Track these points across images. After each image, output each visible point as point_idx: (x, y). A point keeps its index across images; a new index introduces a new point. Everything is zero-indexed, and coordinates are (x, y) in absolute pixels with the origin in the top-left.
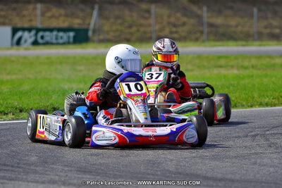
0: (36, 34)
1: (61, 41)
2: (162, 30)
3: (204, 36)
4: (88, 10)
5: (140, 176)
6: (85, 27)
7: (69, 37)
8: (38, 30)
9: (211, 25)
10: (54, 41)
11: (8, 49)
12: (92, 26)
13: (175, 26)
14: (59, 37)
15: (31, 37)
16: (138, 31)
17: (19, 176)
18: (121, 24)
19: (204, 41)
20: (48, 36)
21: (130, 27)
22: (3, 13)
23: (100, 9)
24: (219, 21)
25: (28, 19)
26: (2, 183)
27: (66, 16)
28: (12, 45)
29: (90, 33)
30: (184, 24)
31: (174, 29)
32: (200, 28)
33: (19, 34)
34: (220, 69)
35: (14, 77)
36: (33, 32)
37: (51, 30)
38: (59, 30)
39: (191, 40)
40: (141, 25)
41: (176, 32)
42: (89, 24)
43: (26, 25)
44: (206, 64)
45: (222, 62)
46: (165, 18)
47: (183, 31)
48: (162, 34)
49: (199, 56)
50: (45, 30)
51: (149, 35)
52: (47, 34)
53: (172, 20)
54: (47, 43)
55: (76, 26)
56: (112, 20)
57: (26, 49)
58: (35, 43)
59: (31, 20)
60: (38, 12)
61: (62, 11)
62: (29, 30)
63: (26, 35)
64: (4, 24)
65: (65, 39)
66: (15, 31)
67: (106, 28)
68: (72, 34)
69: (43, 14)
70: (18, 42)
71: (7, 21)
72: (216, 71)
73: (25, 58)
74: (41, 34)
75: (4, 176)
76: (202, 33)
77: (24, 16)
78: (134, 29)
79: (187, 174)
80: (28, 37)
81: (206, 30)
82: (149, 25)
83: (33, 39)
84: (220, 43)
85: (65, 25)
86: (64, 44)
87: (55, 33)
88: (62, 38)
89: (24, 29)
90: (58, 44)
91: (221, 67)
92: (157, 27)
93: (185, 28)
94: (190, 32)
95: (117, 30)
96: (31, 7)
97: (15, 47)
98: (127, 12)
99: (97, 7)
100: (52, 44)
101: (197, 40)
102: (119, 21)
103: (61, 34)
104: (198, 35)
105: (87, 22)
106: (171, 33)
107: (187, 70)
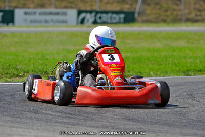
0: (96, 16)
1: (114, 21)
2: (189, 13)
6: (132, 10)
7: (120, 18)
8: (97, 13)
10: (109, 21)
11: (75, 26)
12: (137, 10)
13: (199, 11)
14: (113, 18)
16: (172, 14)
18: (160, 9)
20: (105, 17)
21: (166, 11)
25: (89, 4)
26: (67, 127)
27: (118, 2)
28: (78, 23)
29: (136, 15)
31: (198, 13)
33: (83, 15)
36: (93, 14)
37: (107, 13)
38: (113, 12)
40: (174, 10)
41: (200, 16)
42: (135, 9)
43: (88, 9)
46: (192, 5)
48: (189, 17)
50: (102, 12)
51: (179, 17)
52: (104, 16)
53: (197, 6)
54: (104, 23)
55: (126, 10)
56: (153, 6)
57: (89, 27)
58: (95, 22)
59: (91, 5)
62: (91, 12)
63: (88, 16)
64: (71, 8)
65: (117, 19)
66: (80, 13)
67: (148, 12)
68: (122, 16)
69: (101, 1)
70: (82, 22)
71: (73, 5)
73: (86, 33)
74: (99, 15)
75: (69, 122)
77: (87, 2)
78: (169, 13)
80: (90, 18)
82: (180, 10)
83: (93, 19)
86: (116, 23)
87: (110, 15)
88: (115, 18)
89: (86, 12)
90: (112, 23)
92: (186, 11)
95: (156, 14)
97: (80, 25)
100: (107, 23)
102: (158, 7)
103: (114, 16)
105: (134, 7)
106: (197, 16)
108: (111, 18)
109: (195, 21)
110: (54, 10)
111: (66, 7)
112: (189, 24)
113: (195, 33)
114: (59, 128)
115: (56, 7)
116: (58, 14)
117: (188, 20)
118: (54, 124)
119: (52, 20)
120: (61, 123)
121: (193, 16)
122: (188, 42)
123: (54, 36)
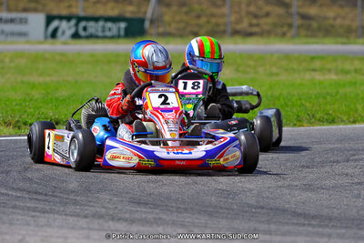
0: (77, 25)
1: (108, 34)
2: (239, 21)
3: (293, 31)
6: (140, 15)
7: (119, 29)
8: (80, 19)
9: (304, 17)
10: (100, 34)
11: (40, 43)
12: (149, 15)
13: (256, 16)
14: (107, 29)
15: (70, 28)
16: (208, 22)
17: (54, 207)
18: (187, 13)
19: (293, 37)
20: (93, 27)
21: (199, 17)
24: (313, 11)
25: (67, 4)
26: (33, 216)
28: (46, 38)
29: (147, 24)
30: (267, 15)
31: (254, 21)
32: (289, 21)
33: (55, 24)
34: (313, 73)
35: (48, 79)
36: (73, 22)
37: (96, 19)
38: (107, 19)
39: (276, 35)
40: (213, 15)
41: (257, 25)
42: (145, 13)
43: (64, 12)
44: (295, 66)
45: (317, 64)
47: (266, 23)
48: (239, 27)
49: (287, 56)
50: (88, 19)
51: (222, 28)
52: (91, 24)
53: (252, 9)
54: (91, 37)
55: (128, 15)
56: (175, 8)
57: (65, 43)
58: (76, 36)
59: (70, 7)
62: (68, 19)
64: (36, 10)
65: (115, 31)
66: (50, 19)
67: (167, 18)
68: (123, 25)
70: (54, 35)
71: (40, 7)
72: (308, 76)
73: (62, 54)
74: (83, 24)
76: (290, 26)
77: (62, 1)
78: (203, 20)
79: (271, 209)
80: (66, 28)
81: (297, 21)
82: (223, 15)
83: (73, 30)
84: (314, 40)
85: (114, 13)
86: (112, 37)
87: (101, 23)
88: (110, 29)
89: (61, 18)
90: (105, 37)
91: (314, 70)
92: (233, 18)
93: (270, 20)
94: (275, 25)
95: (181, 21)
97: (50, 40)
100: (97, 37)
101: (284, 35)
102: (185, 9)
103: (109, 25)
104: (285, 29)
105: (143, 10)
106: (251, 25)
107: (271, 74)
108: (103, 31)
109: (251, 34)
110: (5, 15)
111: (25, 10)
112: (238, 39)
113: (250, 55)
114: (20, 217)
115: (9, 10)
116: (12, 21)
117: (236, 33)
118: (11, 210)
119: (3, 32)
120: (23, 209)
121: (244, 25)
122: (237, 70)
123: (7, 60)
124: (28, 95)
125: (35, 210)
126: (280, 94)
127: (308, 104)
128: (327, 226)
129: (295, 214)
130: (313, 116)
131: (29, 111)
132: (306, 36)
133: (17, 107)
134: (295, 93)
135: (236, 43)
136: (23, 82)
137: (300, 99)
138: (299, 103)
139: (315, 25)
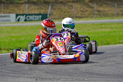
0: (26, 17)
1: (36, 19)
2: (78, 13)
3: (95, 16)
4: (47, 6)
5: (71, 74)
6: (46, 13)
7: (39, 18)
8: (27, 15)
9: (98, 11)
10: (33, 19)
11: (14, 23)
12: (49, 13)
13: (83, 12)
15: (24, 18)
16: (68, 14)
17: (21, 75)
18: (61, 11)
19: (95, 18)
21: (65, 13)
22: (12, 8)
23: (52, 5)
24: (101, 9)
26: (14, 79)
27: (38, 9)
28: (16, 21)
29: (48, 16)
30: (87, 11)
31: (83, 13)
32: (94, 12)
33: (19, 17)
35: (17, 35)
36: (25, 16)
37: (32, 15)
38: (35, 15)
39: (90, 17)
40: (69, 12)
41: (84, 14)
42: (47, 12)
43: (22, 13)
44: (96, 27)
45: (103, 26)
46: (79, 9)
47: (86, 14)
49: (93, 24)
50: (29, 15)
51: (72, 16)
52: (30, 16)
53: (82, 9)
55: (42, 13)
56: (57, 10)
57: (22, 23)
58: (26, 20)
59: (23, 11)
60: (26, 7)
61: (36, 7)
62: (23, 15)
63: (22, 17)
64: (12, 13)
65: (38, 18)
66: (17, 15)
67: (54, 13)
68: (40, 16)
69: (28, 8)
70: (19, 20)
71: (14, 12)
72: (100, 30)
73: (21, 26)
74: (28, 16)
76: (94, 14)
77: (20, 9)
78: (66, 13)
79: (90, 73)
80: (22, 18)
81: (96, 13)
82: (73, 12)
83: (25, 19)
84: (102, 18)
85: (37, 12)
86: (37, 20)
87: (33, 16)
88: (36, 18)
89: (21, 15)
90: (35, 20)
91: (102, 28)
92: (76, 12)
93: (87, 13)
94: (89, 14)
95: (59, 14)
96: (23, 5)
97: (17, 22)
98: (63, 7)
99: (50, 5)
100: (32, 20)
101: (92, 17)
103: (36, 16)
104: (93, 15)
105: (47, 11)
106: (82, 15)
107: (89, 30)
108: (34, 18)
109: (82, 17)
110: (3, 15)
111: (9, 13)
112: (78, 19)
113: (82, 24)
114: (10, 79)
115: (4, 13)
116: (5, 16)
117: (77, 17)
118: (7, 77)
119: (2, 20)
120: (11, 76)
121: (79, 15)
122: (78, 29)
123: (4, 29)
124: (11, 40)
125: (14, 76)
126: (92, 36)
127: (101, 39)
128: (108, 77)
129: (98, 74)
130: (103, 43)
131: (11, 45)
132: (99, 17)
133: (8, 44)
134: (96, 35)
135: (77, 20)
136: (9, 36)
137: (98, 37)
138: (98, 38)
139: (102, 13)
